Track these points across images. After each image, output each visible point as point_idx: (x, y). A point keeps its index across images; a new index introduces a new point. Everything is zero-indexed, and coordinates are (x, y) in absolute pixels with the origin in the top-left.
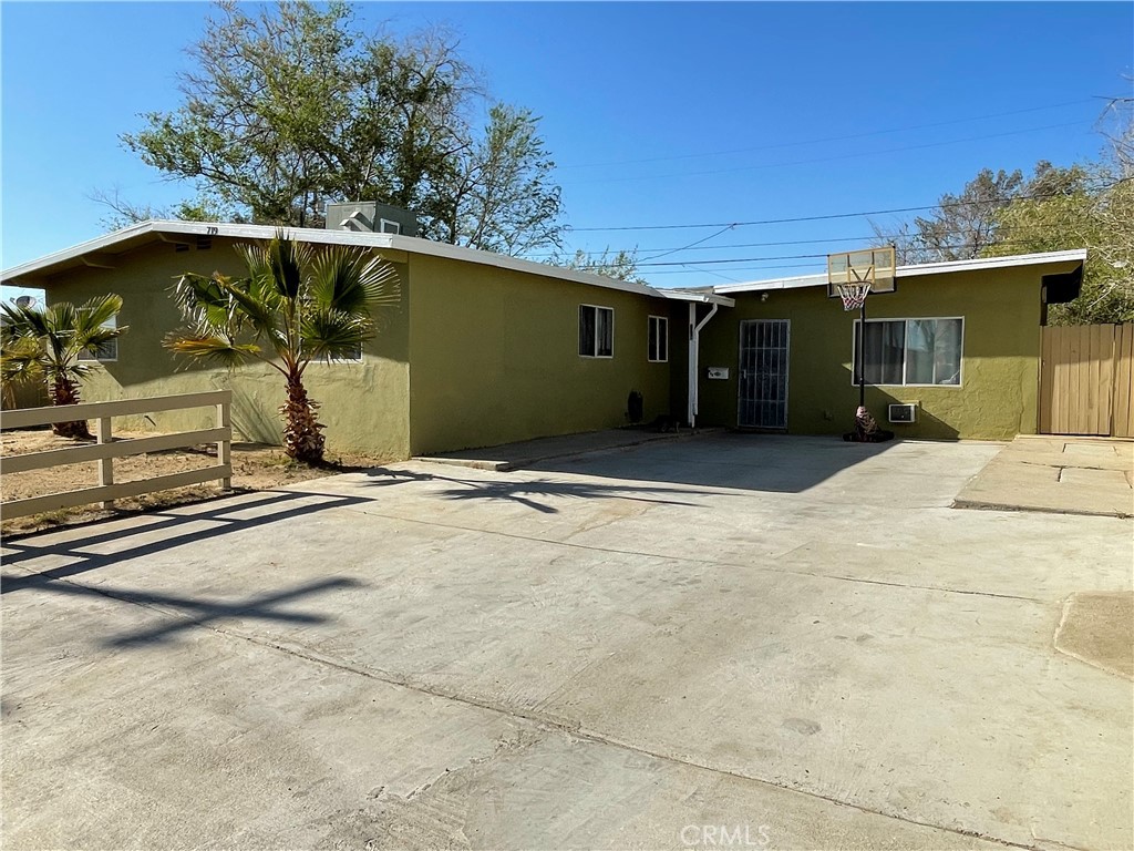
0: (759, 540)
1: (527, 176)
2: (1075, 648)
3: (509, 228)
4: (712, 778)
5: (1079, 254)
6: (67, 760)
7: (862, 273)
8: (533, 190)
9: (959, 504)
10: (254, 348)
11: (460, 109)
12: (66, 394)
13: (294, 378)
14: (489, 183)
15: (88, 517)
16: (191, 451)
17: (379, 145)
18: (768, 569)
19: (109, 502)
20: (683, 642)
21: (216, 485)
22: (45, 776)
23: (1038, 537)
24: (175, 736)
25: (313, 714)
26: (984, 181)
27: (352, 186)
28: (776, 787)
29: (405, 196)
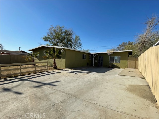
0: (98, 78)
1: (79, 42)
2: (128, 90)
3: (77, 47)
4: (88, 102)
5: (132, 50)
6: (25, 97)
7: (110, 52)
8: (79, 43)
9: (118, 75)
10: (51, 57)
11: (73, 36)
12: (33, 61)
13: (54, 60)
14: (75, 42)
15: (33, 73)
16: (44, 67)
17: (65, 39)
18: (98, 81)
19: (35, 72)
20: (88, 88)
21: (46, 70)
22: (23, 99)
23: (126, 79)
24: (36, 95)
25: (50, 94)
26: (123, 43)
27: (62, 43)
28: (94, 104)
29: (67, 43)
